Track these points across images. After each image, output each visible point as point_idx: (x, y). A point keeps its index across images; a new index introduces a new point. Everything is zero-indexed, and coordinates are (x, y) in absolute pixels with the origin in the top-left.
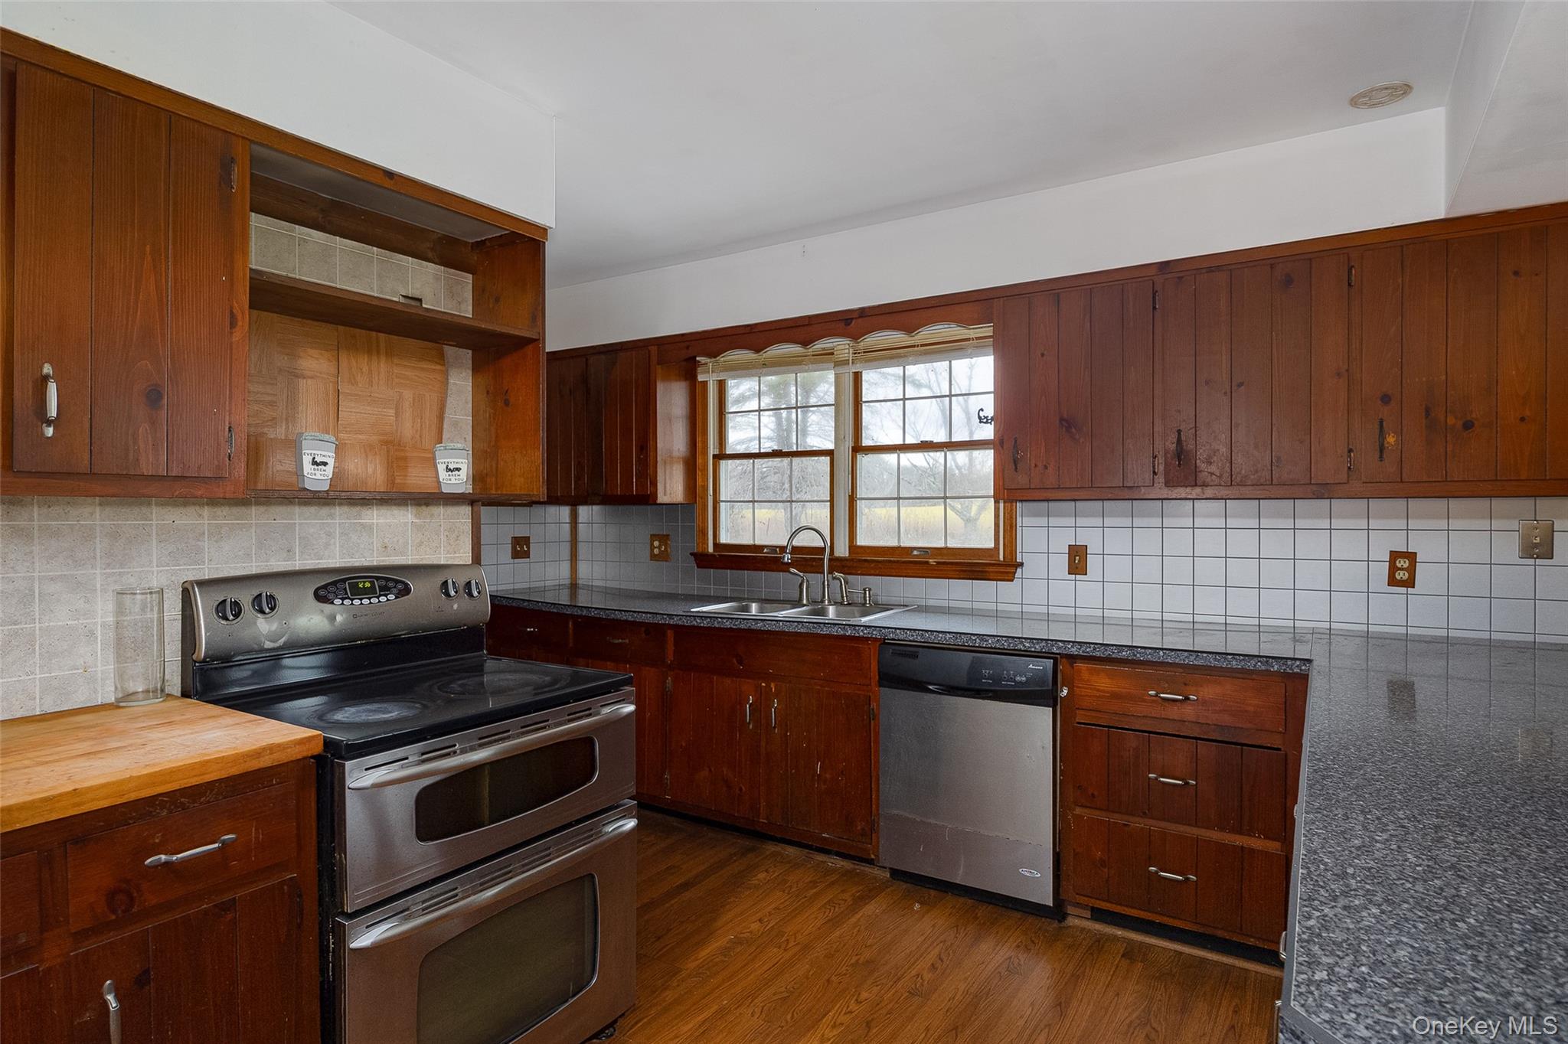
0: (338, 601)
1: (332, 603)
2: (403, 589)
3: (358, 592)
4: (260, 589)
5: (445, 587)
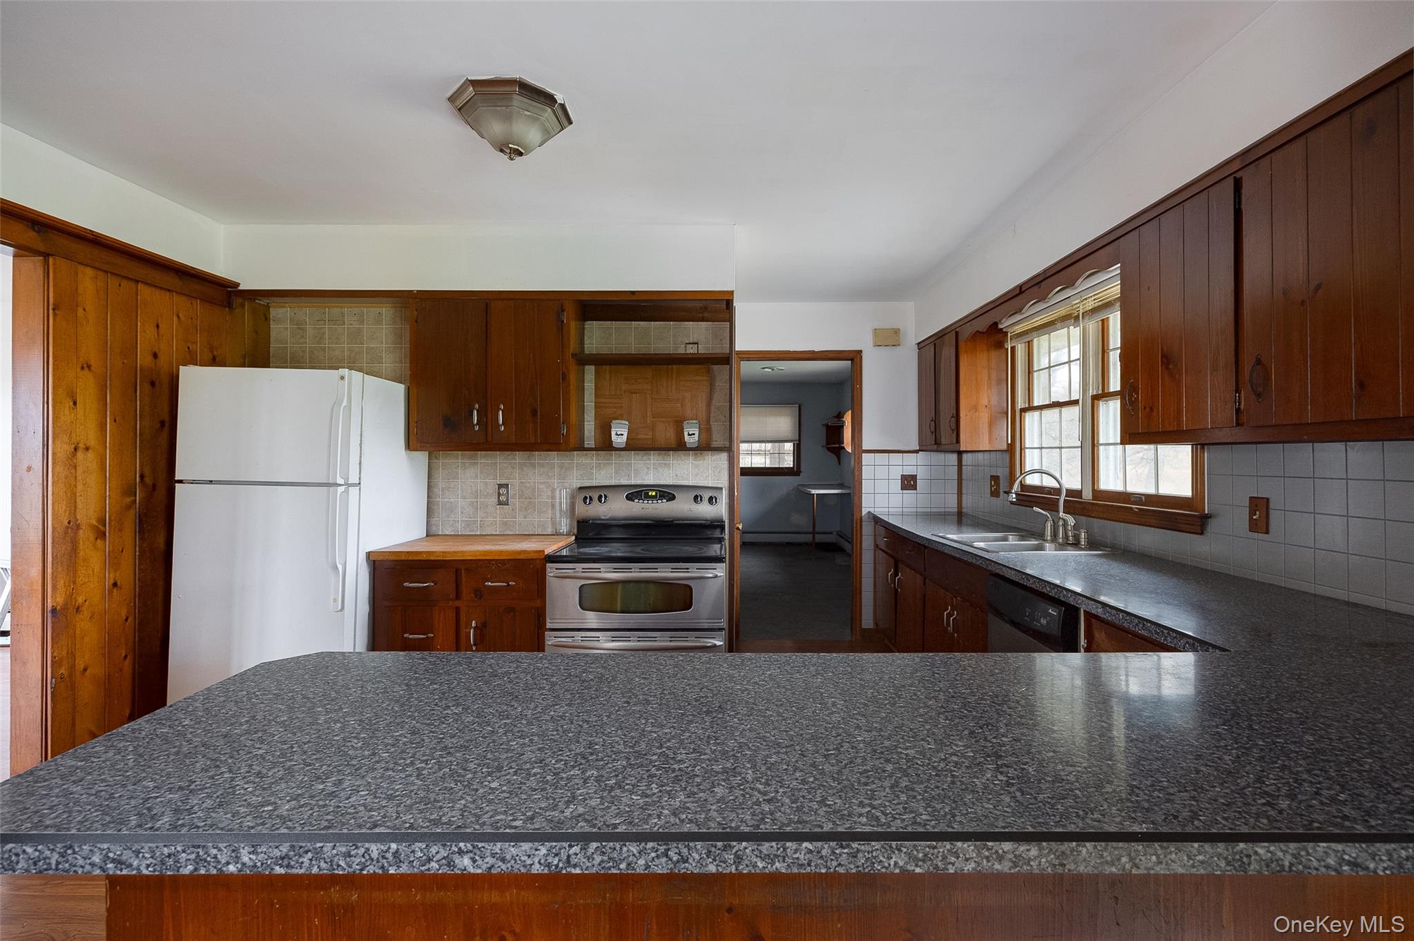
0: (636, 501)
1: (633, 501)
2: (672, 498)
3: (647, 497)
4: (602, 492)
5: (696, 498)
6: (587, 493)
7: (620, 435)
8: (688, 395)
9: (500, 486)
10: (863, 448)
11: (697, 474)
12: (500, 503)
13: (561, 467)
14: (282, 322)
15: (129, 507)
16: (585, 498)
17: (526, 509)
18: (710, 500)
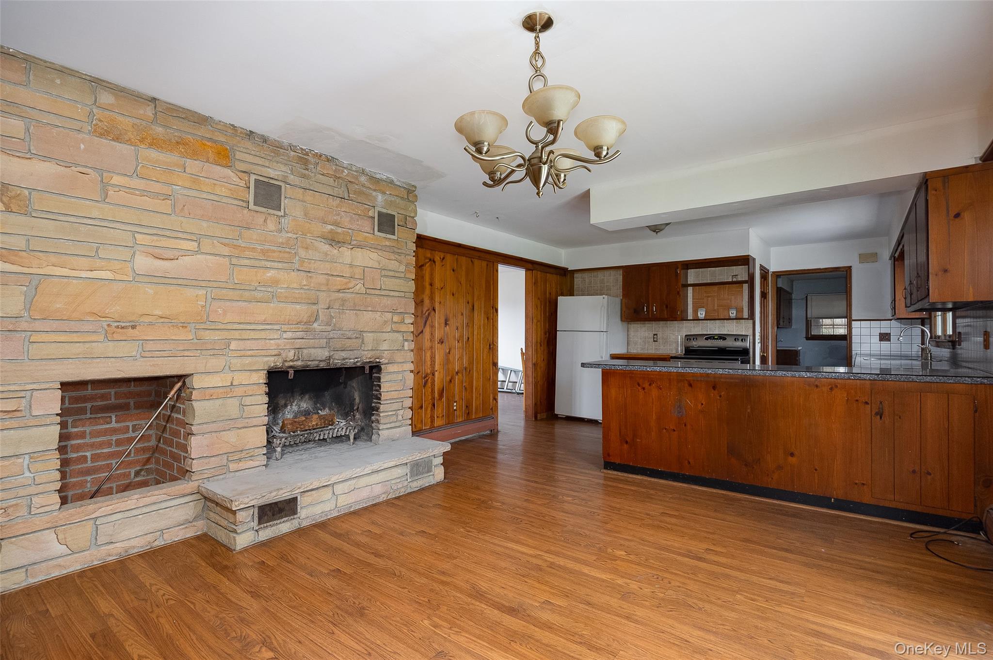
0: (710, 340)
1: (708, 340)
2: (725, 339)
3: (714, 339)
4: (696, 337)
5: (735, 340)
6: (688, 337)
7: (702, 314)
8: (733, 297)
9: (654, 335)
10: (853, 319)
11: (737, 330)
12: (654, 341)
13: (678, 327)
14: (578, 279)
15: (546, 338)
16: (688, 339)
17: (664, 344)
18: (742, 340)
